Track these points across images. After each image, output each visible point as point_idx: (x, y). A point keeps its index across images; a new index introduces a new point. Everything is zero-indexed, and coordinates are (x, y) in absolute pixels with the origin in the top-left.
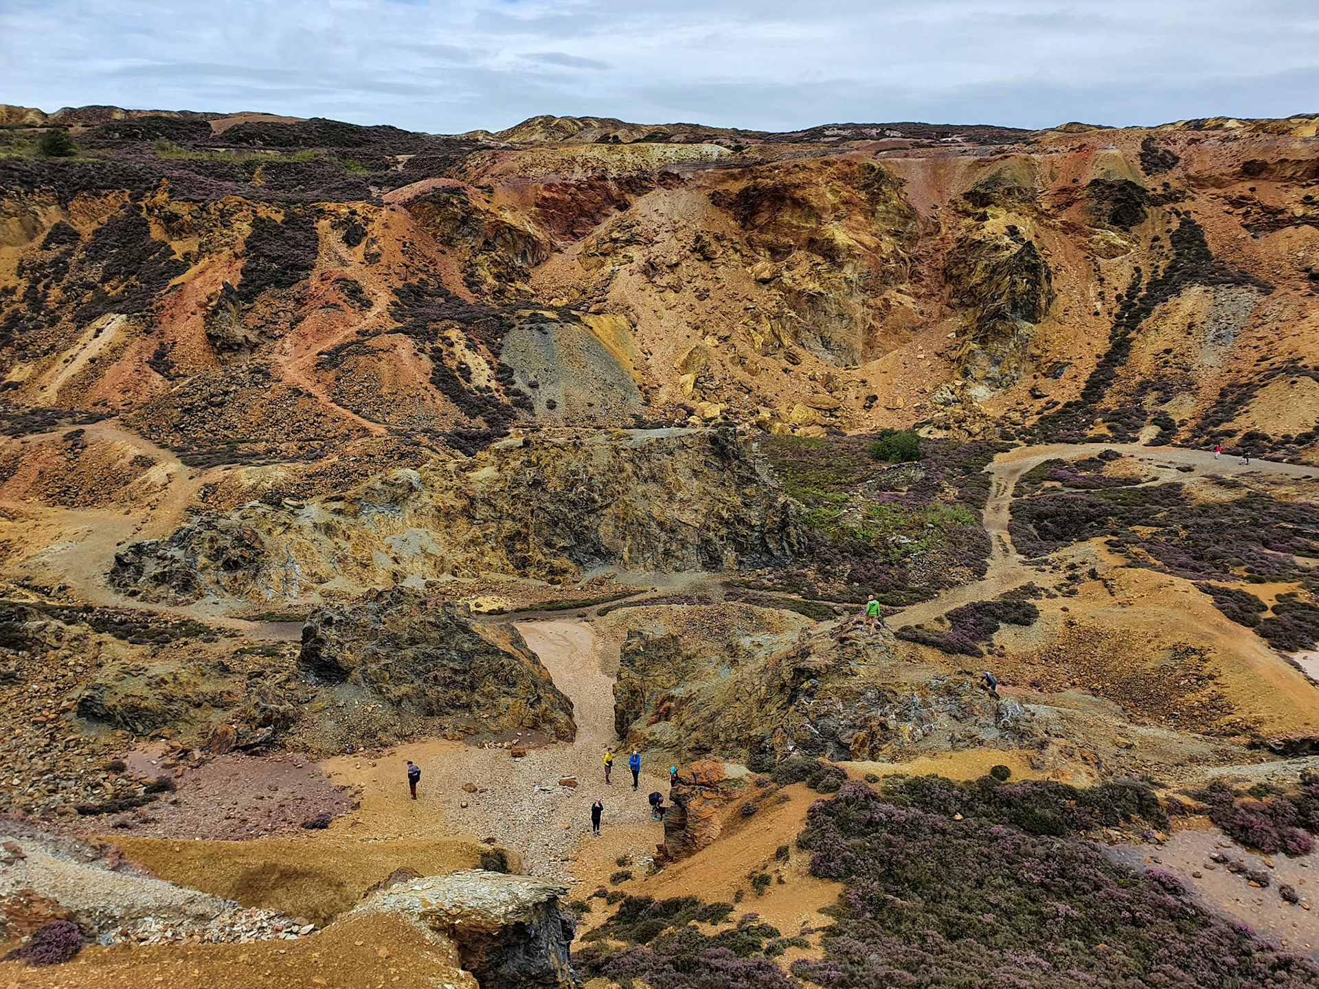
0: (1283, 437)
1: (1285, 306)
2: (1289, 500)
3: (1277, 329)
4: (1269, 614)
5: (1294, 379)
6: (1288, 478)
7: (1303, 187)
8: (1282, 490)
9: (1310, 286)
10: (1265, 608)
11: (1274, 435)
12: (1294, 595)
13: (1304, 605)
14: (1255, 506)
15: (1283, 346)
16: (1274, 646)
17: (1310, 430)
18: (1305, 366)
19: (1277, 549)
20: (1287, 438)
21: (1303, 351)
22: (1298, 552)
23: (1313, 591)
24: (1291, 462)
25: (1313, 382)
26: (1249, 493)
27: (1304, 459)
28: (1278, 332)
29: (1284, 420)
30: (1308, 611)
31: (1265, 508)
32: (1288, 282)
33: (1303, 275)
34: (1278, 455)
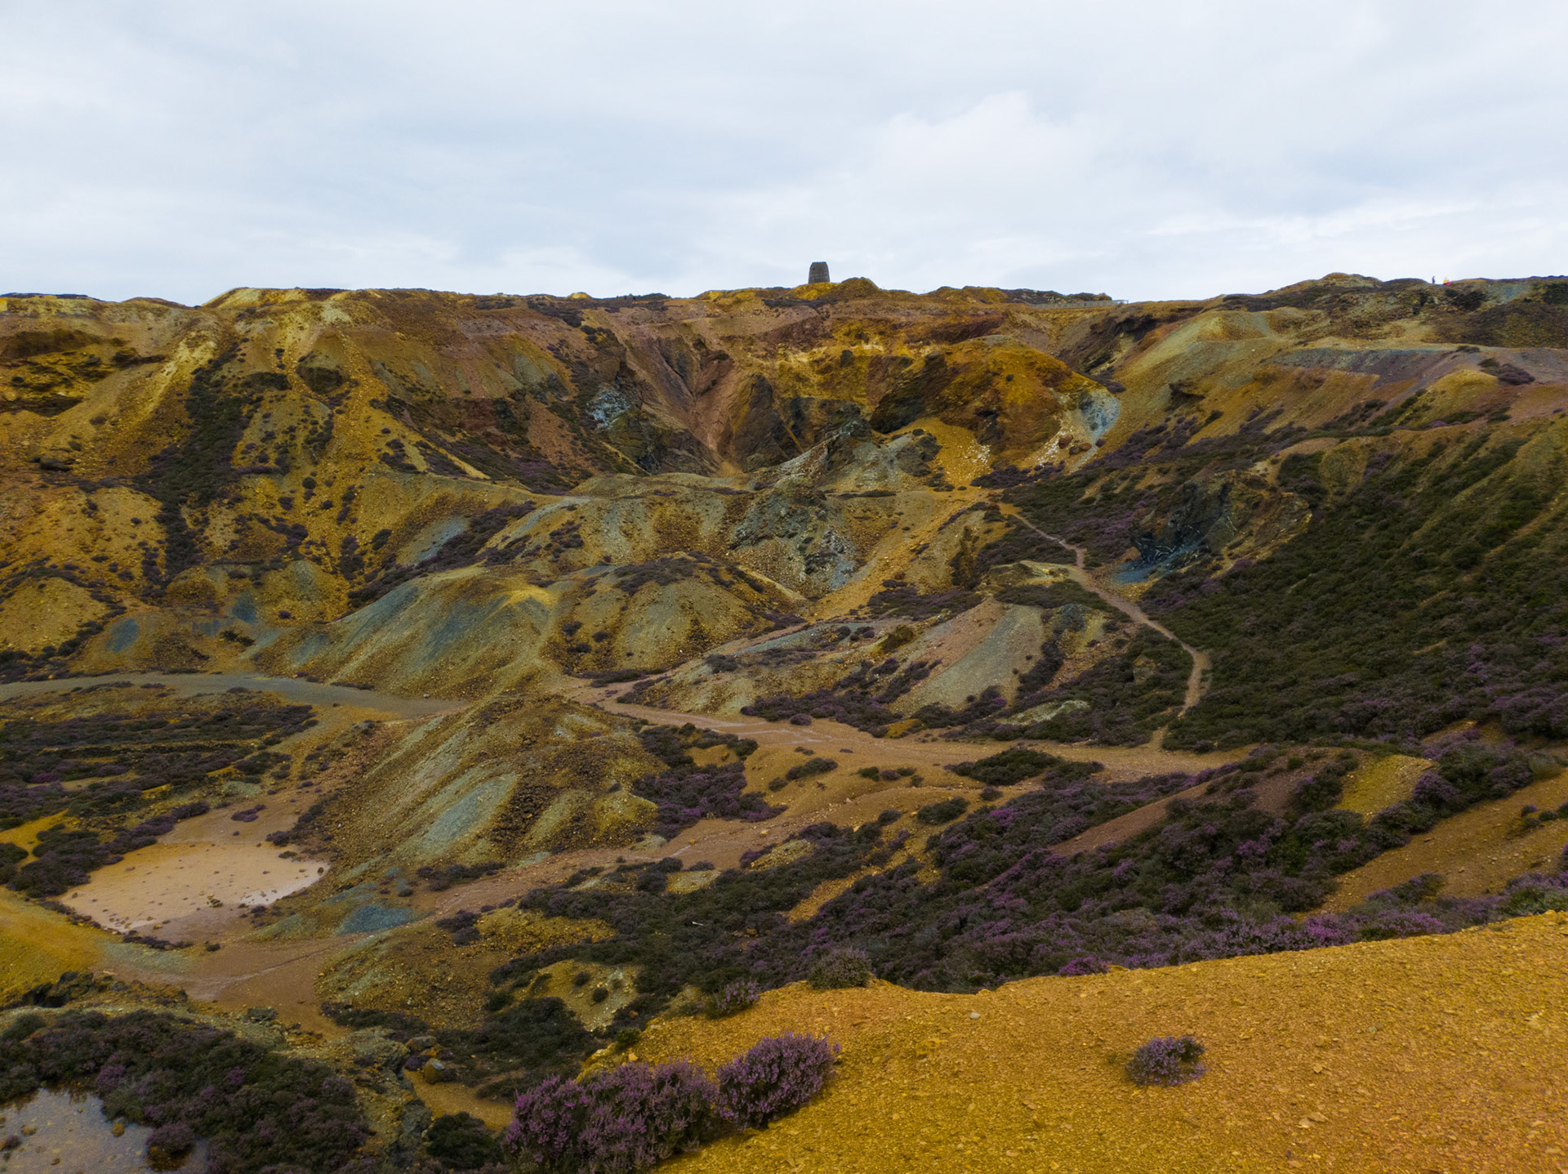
0: (44, 650)
1: (16, 502)
2: (57, 721)
3: (12, 528)
4: (31, 859)
5: (42, 582)
6: (55, 696)
7: (10, 367)
8: (49, 711)
9: (43, 477)
10: (24, 854)
11: (33, 650)
12: (61, 827)
13: (72, 835)
14: (12, 737)
15: (23, 547)
16: (35, 896)
17: (73, 636)
18: (54, 566)
19: (43, 780)
20: (49, 651)
21: (48, 549)
22: (68, 777)
23: (82, 815)
24: (59, 676)
25: (63, 582)
26: (6, 724)
27: (73, 670)
28: (14, 532)
29: (41, 631)
30: (77, 840)
31: (25, 737)
32: (16, 474)
33: (33, 466)
34: (42, 672)
